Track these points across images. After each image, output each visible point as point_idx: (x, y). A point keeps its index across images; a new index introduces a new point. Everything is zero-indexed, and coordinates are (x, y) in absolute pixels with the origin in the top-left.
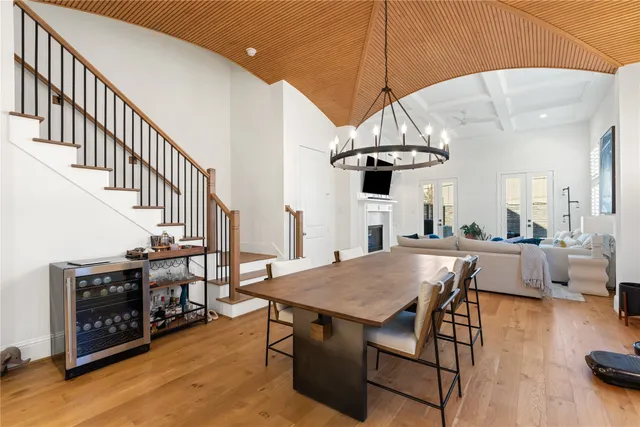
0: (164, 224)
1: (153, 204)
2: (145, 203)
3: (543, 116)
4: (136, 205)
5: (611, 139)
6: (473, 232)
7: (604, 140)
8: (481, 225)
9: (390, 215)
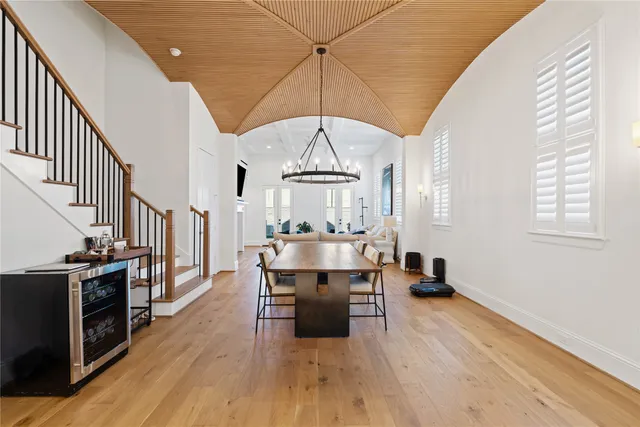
0: (96, 224)
1: (88, 201)
2: (81, 201)
3: (352, 148)
4: (72, 202)
5: (389, 171)
6: (305, 228)
7: (386, 171)
8: (310, 222)
9: (244, 215)
